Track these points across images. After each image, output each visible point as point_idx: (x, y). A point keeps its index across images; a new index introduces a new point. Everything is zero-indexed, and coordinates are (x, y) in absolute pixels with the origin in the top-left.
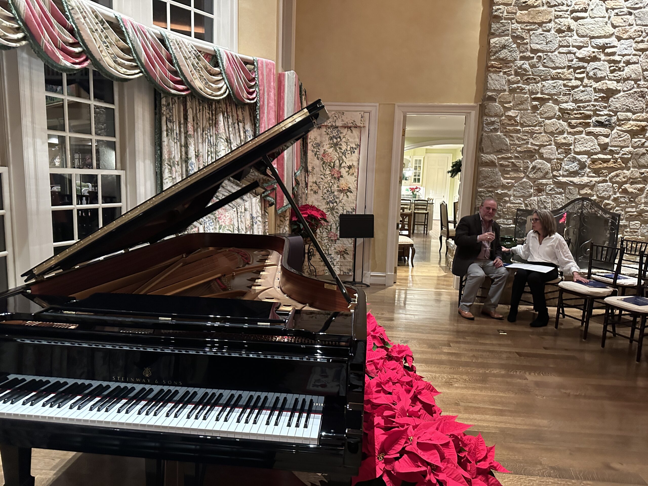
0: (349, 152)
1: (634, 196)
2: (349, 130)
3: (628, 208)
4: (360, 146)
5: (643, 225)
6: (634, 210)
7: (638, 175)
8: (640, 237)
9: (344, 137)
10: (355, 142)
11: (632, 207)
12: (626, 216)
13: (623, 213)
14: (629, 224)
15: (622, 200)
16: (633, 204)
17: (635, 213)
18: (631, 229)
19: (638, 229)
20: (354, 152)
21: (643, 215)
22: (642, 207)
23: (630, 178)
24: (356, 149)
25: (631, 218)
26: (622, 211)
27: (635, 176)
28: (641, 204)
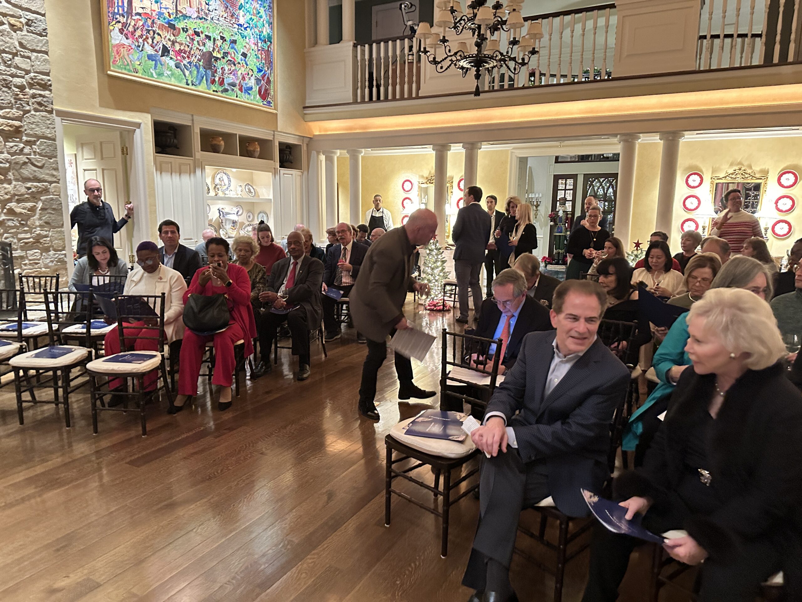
1: (25, 218)
3: (21, 233)
5: (44, 254)
6: (28, 235)
7: (23, 190)
8: (44, 269)
11: (26, 232)
12: (20, 244)
13: (15, 241)
14: (26, 254)
15: (10, 223)
16: (26, 229)
17: (31, 240)
18: (30, 260)
19: (39, 260)
21: (41, 241)
22: (38, 231)
23: (15, 195)
25: (27, 247)
26: (14, 238)
27: (20, 191)
28: (35, 228)
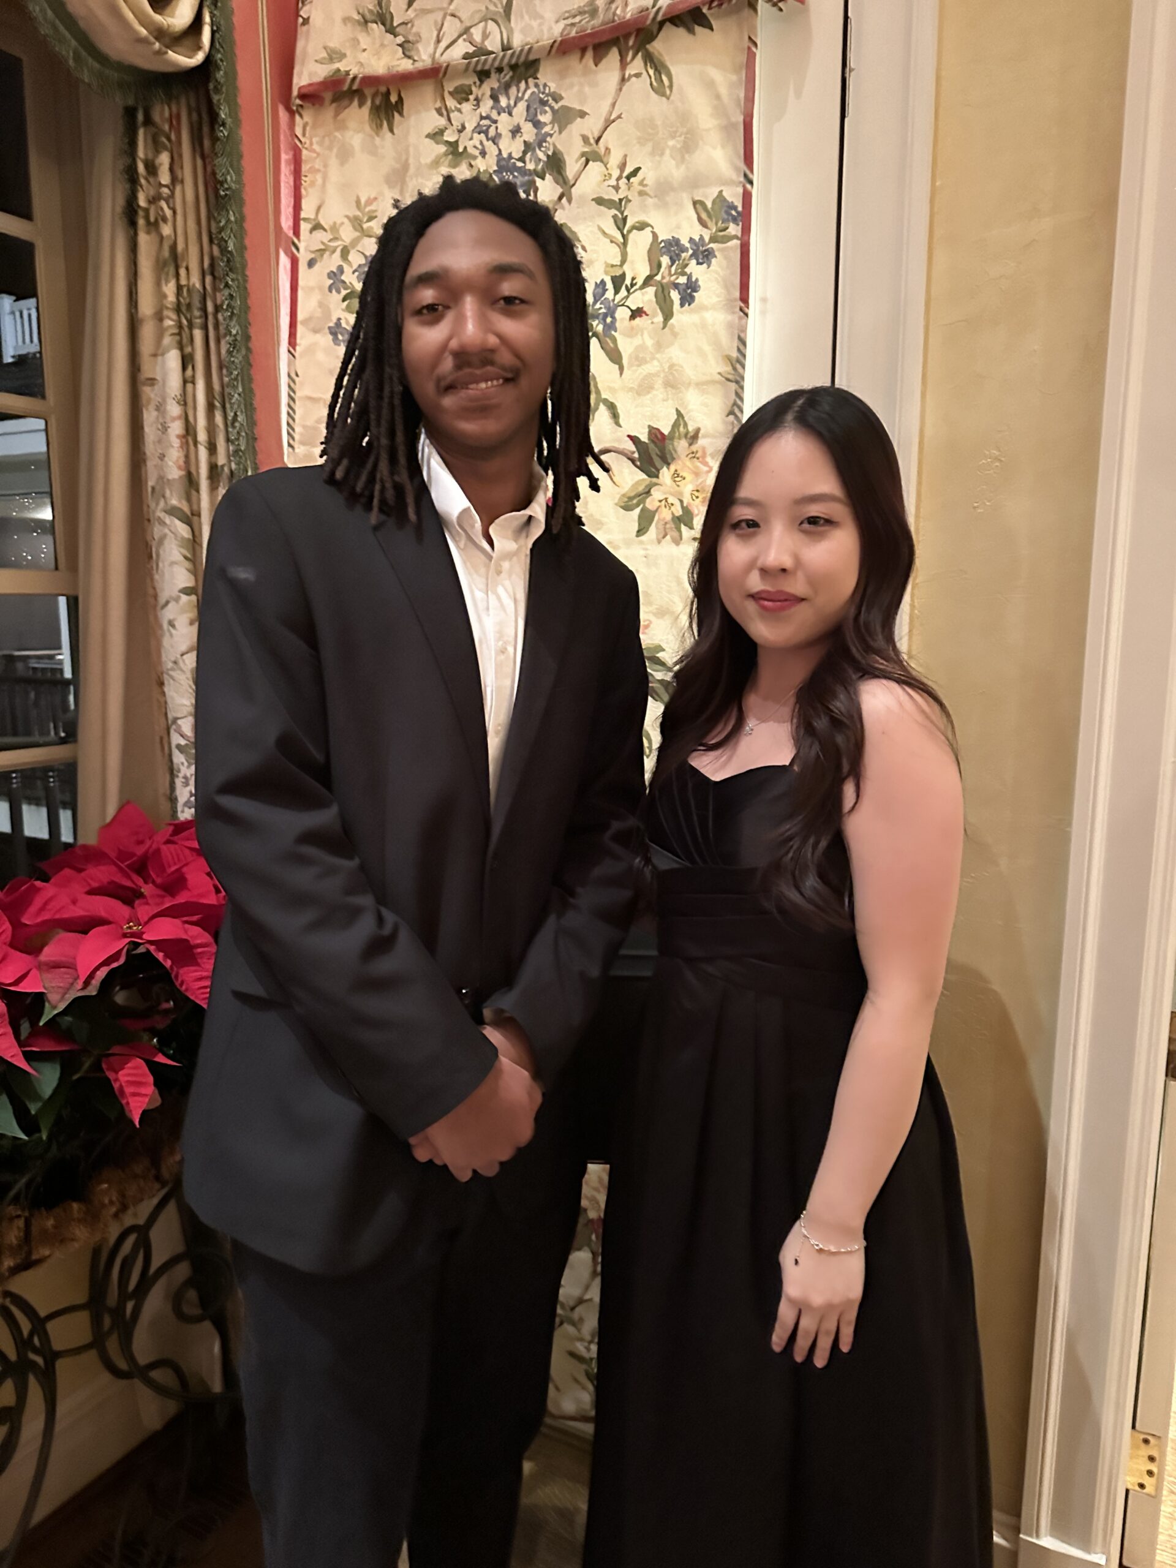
0: (645, 298)
2: (637, 65)
4: (744, 218)
9: (588, 158)
10: (694, 182)
20: (689, 293)
24: (704, 255)
